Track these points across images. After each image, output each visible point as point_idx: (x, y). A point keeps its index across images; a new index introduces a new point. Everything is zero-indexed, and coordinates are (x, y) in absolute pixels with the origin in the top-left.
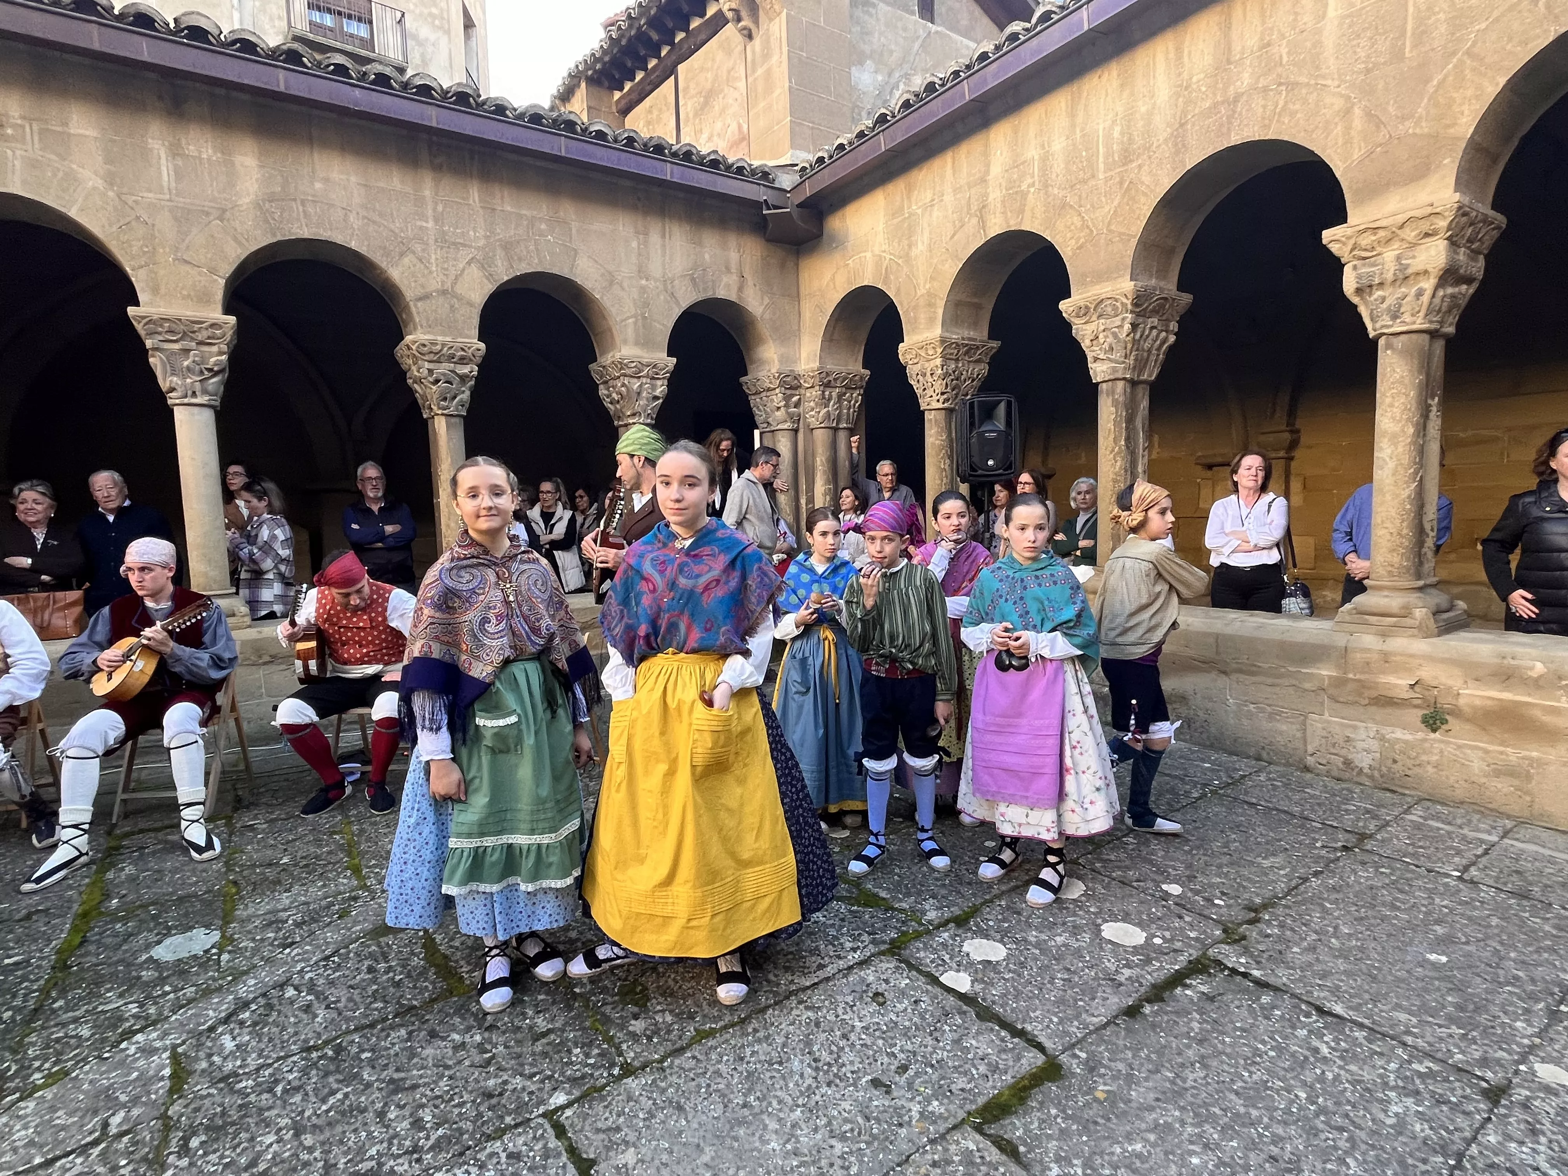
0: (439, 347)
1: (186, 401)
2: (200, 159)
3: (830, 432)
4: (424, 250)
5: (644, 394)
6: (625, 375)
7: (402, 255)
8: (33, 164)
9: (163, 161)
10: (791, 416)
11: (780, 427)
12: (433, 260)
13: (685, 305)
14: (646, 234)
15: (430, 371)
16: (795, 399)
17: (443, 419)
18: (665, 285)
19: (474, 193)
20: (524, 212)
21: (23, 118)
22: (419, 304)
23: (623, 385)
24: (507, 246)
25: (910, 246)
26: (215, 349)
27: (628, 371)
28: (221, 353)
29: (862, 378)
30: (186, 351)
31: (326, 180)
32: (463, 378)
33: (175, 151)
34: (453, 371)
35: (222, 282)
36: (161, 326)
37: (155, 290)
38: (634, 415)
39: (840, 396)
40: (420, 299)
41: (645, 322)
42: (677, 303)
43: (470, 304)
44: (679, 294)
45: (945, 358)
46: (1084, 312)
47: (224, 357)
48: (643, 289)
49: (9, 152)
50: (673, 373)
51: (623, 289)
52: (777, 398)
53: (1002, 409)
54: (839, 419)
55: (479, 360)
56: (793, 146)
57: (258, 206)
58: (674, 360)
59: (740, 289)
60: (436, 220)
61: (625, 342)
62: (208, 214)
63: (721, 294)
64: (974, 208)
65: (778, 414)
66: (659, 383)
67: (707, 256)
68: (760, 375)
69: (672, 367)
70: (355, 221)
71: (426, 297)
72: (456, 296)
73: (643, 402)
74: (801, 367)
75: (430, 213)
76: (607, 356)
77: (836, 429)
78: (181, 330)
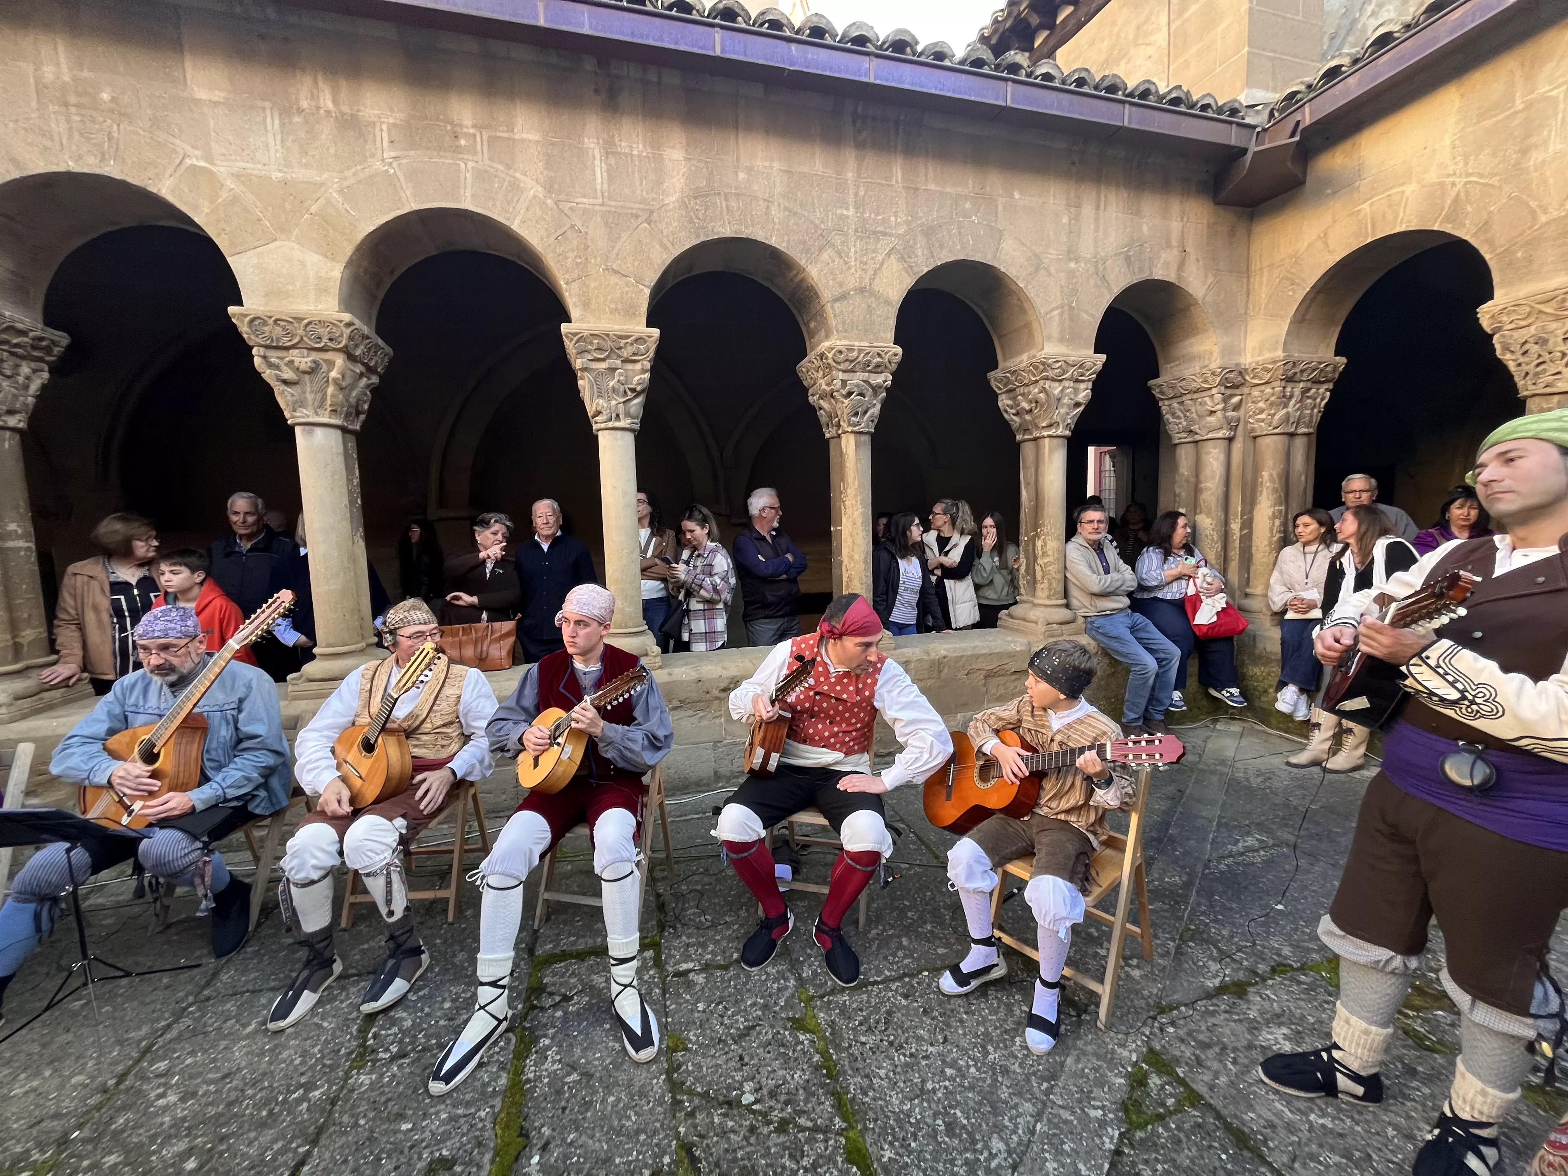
0: (855, 354)
1: (610, 425)
2: (631, 155)
3: (1285, 438)
4: (843, 243)
5: (1066, 400)
6: (1047, 378)
7: (821, 249)
8: (481, 175)
9: (597, 162)
10: (1228, 421)
11: (1210, 436)
12: (852, 254)
13: (1116, 290)
14: (1078, 206)
15: (844, 383)
16: (1235, 400)
17: (852, 438)
18: (1096, 266)
19: (897, 171)
20: (948, 190)
21: (474, 126)
22: (837, 305)
23: (1043, 390)
24: (929, 232)
25: (1526, 150)
26: (638, 366)
27: (1051, 374)
28: (644, 371)
29: (1335, 368)
30: (612, 370)
31: (749, 170)
32: (875, 389)
33: (609, 150)
34: (866, 382)
35: (647, 292)
36: (591, 343)
37: (586, 305)
38: (1050, 426)
39: (1304, 392)
40: (837, 300)
41: (1071, 312)
42: (1109, 288)
43: (887, 302)
44: (1111, 277)
47: (647, 376)
48: (1071, 274)
49: (462, 166)
50: (1100, 374)
51: (1050, 275)
52: (1213, 400)
54: (1298, 423)
55: (894, 367)
57: (683, 204)
58: (1103, 357)
59: (1181, 265)
60: (857, 208)
61: (1049, 338)
62: (637, 217)
63: (1159, 274)
65: (1211, 419)
66: (1082, 386)
67: (1145, 228)
68: (1187, 374)
69: (1099, 366)
70: (777, 214)
71: (843, 297)
72: (873, 294)
73: (1063, 411)
74: (1247, 360)
75: (851, 199)
76: (1019, 359)
77: (1292, 435)
78: (610, 346)
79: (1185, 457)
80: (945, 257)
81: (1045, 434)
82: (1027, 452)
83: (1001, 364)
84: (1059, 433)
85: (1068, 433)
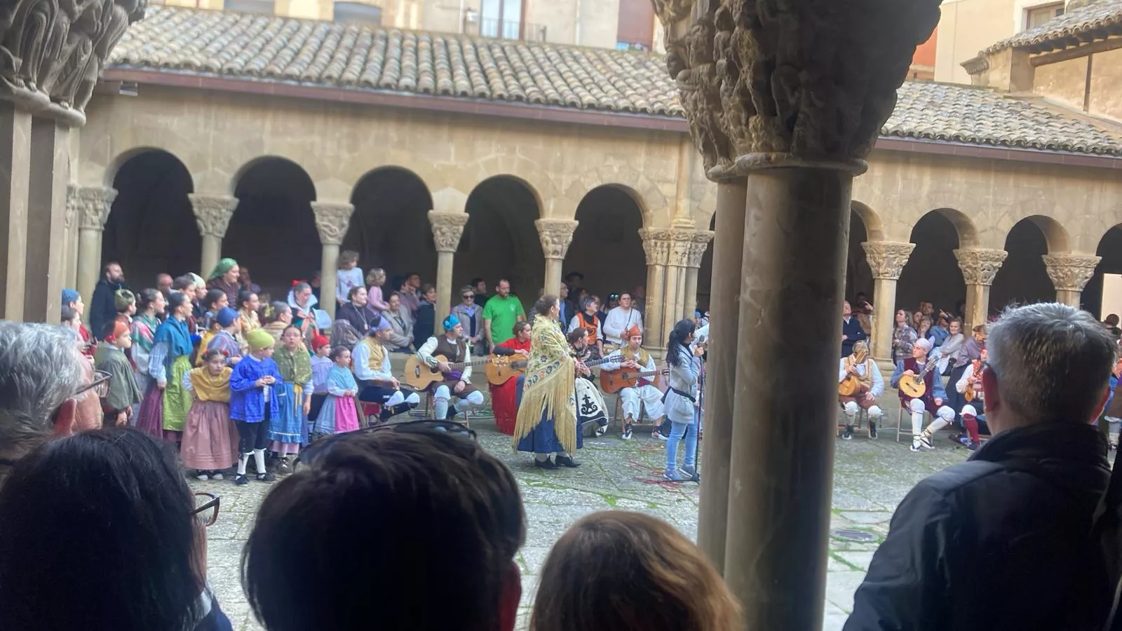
2: (912, 179)
4: (987, 209)
5: (1081, 276)
6: (1072, 266)
7: (978, 212)
9: (900, 182)
12: (990, 213)
13: (1109, 227)
14: (1092, 190)
15: (982, 265)
17: (982, 287)
18: (1099, 217)
19: (1011, 181)
20: (1032, 186)
22: (982, 234)
23: (1070, 270)
24: (1023, 204)
27: (1074, 264)
31: (953, 182)
32: (994, 268)
33: (904, 178)
34: (991, 265)
35: (912, 229)
37: (889, 234)
38: (1073, 286)
40: (982, 231)
41: (1086, 237)
42: (1105, 226)
43: (1003, 233)
44: (1107, 222)
47: (907, 260)
48: (1087, 220)
50: (1098, 265)
51: (1076, 221)
55: (1003, 260)
57: (928, 197)
58: (1101, 258)
60: (994, 195)
61: (1074, 248)
62: (911, 201)
66: (1089, 269)
69: (1098, 261)
70: (961, 199)
71: (984, 231)
72: (998, 229)
73: (1079, 280)
75: (991, 190)
76: (1059, 253)
78: (897, 250)
80: (1029, 214)
81: (1070, 289)
82: (1060, 296)
83: (1049, 253)
84: (1077, 290)
85: (1081, 290)
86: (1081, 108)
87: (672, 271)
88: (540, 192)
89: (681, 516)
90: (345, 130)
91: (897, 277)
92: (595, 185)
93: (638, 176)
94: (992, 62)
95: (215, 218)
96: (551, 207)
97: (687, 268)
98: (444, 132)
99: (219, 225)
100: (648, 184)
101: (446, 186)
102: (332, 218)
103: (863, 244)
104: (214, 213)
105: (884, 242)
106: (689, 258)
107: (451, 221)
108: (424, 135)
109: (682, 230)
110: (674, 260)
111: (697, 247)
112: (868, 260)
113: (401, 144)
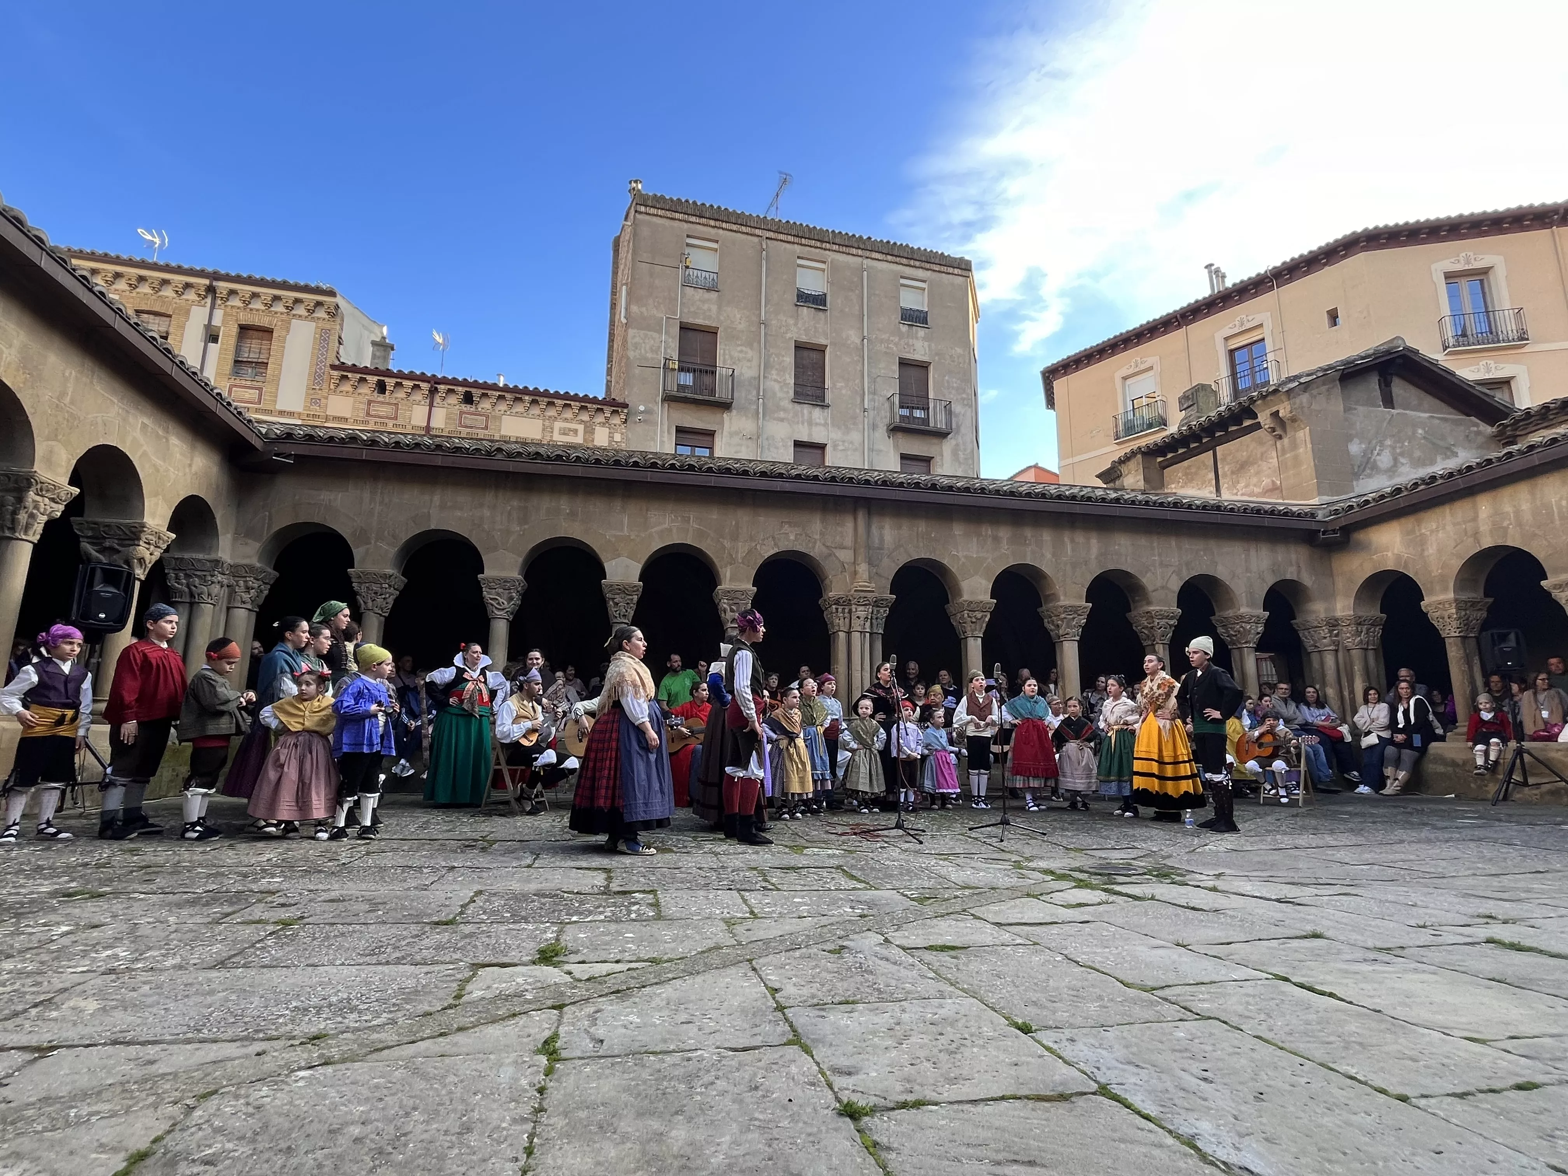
2: (1080, 543)
3: (1363, 651)
4: (1154, 569)
5: (1253, 632)
7: (1146, 572)
8: (1033, 553)
9: (1069, 545)
10: (1334, 642)
11: (1326, 649)
12: (1158, 573)
13: (1270, 584)
14: (1249, 550)
15: (1158, 624)
16: (1335, 632)
18: (1260, 575)
19: (1173, 542)
20: (1194, 548)
21: (1031, 537)
22: (1154, 593)
23: (1243, 627)
24: (1187, 564)
25: (1423, 550)
26: (1081, 617)
27: (1244, 620)
28: (1084, 619)
29: (1382, 619)
30: (1073, 618)
31: (1119, 545)
32: (1171, 626)
33: (1072, 541)
34: (1167, 623)
35: (1086, 590)
36: (1068, 609)
37: (1065, 595)
38: (1246, 642)
39: (1368, 630)
40: (1154, 590)
41: (1252, 593)
42: (1266, 583)
43: (1173, 591)
44: (1267, 579)
45: (1458, 609)
46: (1559, 586)
47: (1085, 621)
48: (1249, 579)
49: (1027, 549)
50: (1267, 620)
51: (1239, 578)
52: (1324, 631)
53: (1512, 636)
54: (1368, 643)
55: (1178, 617)
56: (1320, 494)
57: (1096, 559)
58: (1268, 613)
59: (1299, 572)
60: (1159, 556)
61: (1242, 604)
62: (1081, 565)
63: (1289, 577)
64: (1470, 533)
65: (1325, 641)
66: (1260, 625)
67: (1279, 558)
68: (1309, 619)
69: (1266, 617)
70: (1129, 560)
71: (1156, 590)
72: (1168, 589)
73: (1252, 636)
74: (1339, 614)
75: (1156, 551)
76: (1227, 612)
77: (1366, 649)
78: (1074, 610)
79: (1315, 658)
80: (1195, 573)
81: (1245, 646)
82: (1235, 654)
83: (1217, 614)
84: (1251, 646)
85: (1255, 646)
86: (1214, 496)
87: (856, 636)
88: (715, 560)
89: (888, 859)
90: (515, 503)
91: (1077, 638)
92: (772, 552)
93: (815, 543)
94: (1124, 469)
95: (376, 593)
96: (728, 574)
97: (871, 634)
98: (618, 504)
99: (379, 600)
100: (825, 551)
101: (619, 556)
102: (501, 590)
103: (1039, 610)
104: (375, 587)
105: (1061, 603)
106: (871, 623)
107: (623, 590)
108: (596, 506)
109: (863, 594)
110: (857, 625)
111: (878, 612)
112: (1046, 624)
113: (573, 515)
